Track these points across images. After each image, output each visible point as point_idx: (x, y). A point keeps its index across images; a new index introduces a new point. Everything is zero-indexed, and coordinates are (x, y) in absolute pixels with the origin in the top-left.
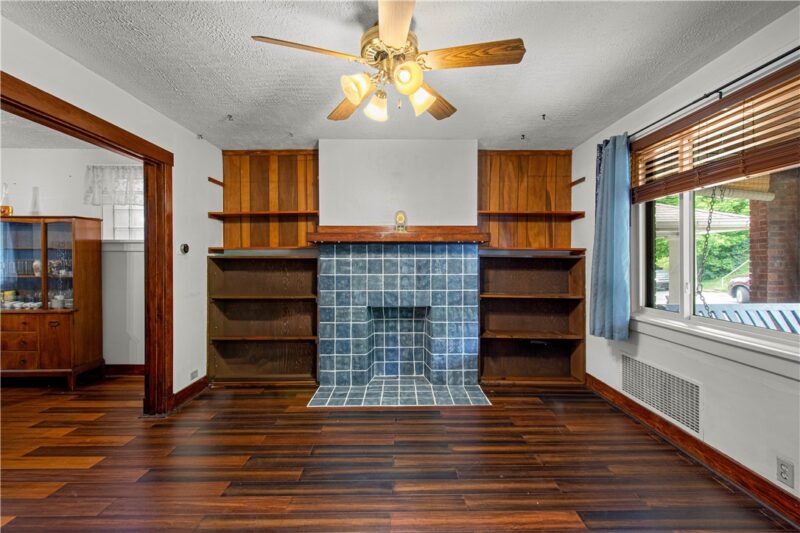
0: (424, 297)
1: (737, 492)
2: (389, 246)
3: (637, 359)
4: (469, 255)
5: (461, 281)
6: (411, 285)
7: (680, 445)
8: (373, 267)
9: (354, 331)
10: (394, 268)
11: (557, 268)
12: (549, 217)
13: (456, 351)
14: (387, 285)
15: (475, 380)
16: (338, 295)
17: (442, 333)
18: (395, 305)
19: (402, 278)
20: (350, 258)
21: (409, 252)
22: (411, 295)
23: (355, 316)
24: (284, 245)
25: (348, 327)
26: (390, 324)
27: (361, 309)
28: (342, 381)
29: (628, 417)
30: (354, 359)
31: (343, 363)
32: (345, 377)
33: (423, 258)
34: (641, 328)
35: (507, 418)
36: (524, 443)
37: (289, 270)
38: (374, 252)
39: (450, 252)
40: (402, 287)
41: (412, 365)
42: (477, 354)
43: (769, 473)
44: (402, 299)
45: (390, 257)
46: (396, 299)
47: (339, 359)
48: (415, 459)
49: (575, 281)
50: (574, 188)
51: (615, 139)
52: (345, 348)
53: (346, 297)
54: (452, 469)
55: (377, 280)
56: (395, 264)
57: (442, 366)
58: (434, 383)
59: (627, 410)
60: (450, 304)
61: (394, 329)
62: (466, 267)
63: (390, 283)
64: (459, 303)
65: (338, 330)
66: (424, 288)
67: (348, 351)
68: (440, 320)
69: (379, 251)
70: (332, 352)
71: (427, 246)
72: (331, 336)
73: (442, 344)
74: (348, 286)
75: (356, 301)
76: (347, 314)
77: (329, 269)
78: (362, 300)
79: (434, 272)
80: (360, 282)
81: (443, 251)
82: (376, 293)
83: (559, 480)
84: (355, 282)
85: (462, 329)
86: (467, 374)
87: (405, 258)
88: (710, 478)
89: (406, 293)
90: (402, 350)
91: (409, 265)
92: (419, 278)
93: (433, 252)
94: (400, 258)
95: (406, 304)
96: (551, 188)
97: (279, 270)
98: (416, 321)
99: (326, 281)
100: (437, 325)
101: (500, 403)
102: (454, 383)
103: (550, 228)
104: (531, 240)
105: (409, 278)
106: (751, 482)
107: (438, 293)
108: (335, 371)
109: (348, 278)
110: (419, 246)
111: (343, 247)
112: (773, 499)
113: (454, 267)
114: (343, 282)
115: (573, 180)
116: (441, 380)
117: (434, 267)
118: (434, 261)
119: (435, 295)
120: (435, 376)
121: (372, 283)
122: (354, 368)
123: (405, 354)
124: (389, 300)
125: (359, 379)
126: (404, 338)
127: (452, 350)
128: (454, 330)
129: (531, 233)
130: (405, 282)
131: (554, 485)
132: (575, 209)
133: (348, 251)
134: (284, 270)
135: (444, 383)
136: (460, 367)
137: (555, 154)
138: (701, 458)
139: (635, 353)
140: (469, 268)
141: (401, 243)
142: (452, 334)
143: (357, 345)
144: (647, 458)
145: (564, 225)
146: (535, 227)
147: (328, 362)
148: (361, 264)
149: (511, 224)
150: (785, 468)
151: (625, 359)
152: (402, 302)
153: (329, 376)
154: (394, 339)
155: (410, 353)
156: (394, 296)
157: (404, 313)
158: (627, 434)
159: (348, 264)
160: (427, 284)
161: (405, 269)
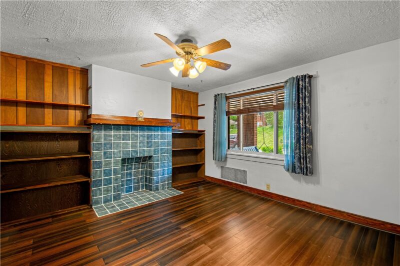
0: (150, 151)
1: (258, 197)
2: (134, 127)
3: (227, 166)
4: (169, 132)
5: (165, 143)
6: (144, 146)
7: (241, 189)
8: (125, 138)
9: (114, 172)
10: (136, 138)
11: (194, 137)
12: (192, 118)
13: (163, 175)
14: (132, 147)
15: (170, 186)
16: (105, 153)
17: (158, 167)
18: (136, 156)
19: (140, 143)
20: (112, 133)
21: (143, 130)
22: (144, 151)
23: (114, 164)
24: (57, 124)
25: (111, 170)
26: (129, 167)
27: (118, 160)
28: (106, 201)
29: (224, 186)
30: (114, 187)
31: (107, 191)
32: (109, 198)
33: (150, 133)
34: (228, 156)
35: (193, 195)
36: (206, 201)
37: (62, 140)
38: (126, 130)
39: (161, 130)
40: (140, 147)
41: (139, 185)
42: (171, 175)
43: (264, 189)
44: (140, 153)
45: (134, 133)
46: (137, 154)
47: (105, 188)
48: (178, 218)
49: (201, 142)
50: (199, 107)
51: (221, 94)
52: (109, 182)
53: (110, 154)
54: (194, 215)
55: (127, 144)
56: (136, 136)
57: (158, 182)
58: (154, 191)
59: (223, 184)
60: (161, 154)
61: (131, 169)
62: (167, 137)
63: (134, 146)
64: (164, 153)
65: (104, 173)
66: (150, 147)
67: (110, 183)
68: (157, 161)
69: (128, 130)
70: (101, 185)
71: (151, 128)
72: (100, 176)
73: (158, 173)
74: (111, 148)
75: (116, 156)
76: (110, 163)
77: (99, 138)
78: (119, 155)
79: (154, 140)
80: (118, 146)
81: (158, 130)
82: (127, 151)
83: (225, 207)
84: (115, 146)
85: (166, 164)
86: (168, 184)
87: (141, 133)
88: (251, 195)
89: (142, 150)
90: (134, 179)
91: (143, 136)
92: (148, 143)
93: (154, 130)
94: (139, 133)
95: (142, 155)
96: (192, 106)
97: (53, 140)
98: (142, 164)
99: (97, 146)
100: (155, 164)
101: (186, 191)
102: (163, 189)
103: (192, 122)
104: (186, 126)
105: (143, 143)
106: (261, 193)
107: (156, 149)
108: (103, 196)
109: (111, 144)
110: (148, 127)
111: (108, 126)
112: (266, 195)
113: (163, 137)
114: (108, 146)
115: (199, 104)
116: (157, 189)
117: (155, 137)
118: (154, 135)
119: (155, 150)
120: (155, 187)
121: (125, 146)
122: (114, 192)
123: (136, 181)
124: (133, 154)
125: (117, 198)
126: (135, 173)
127: (162, 174)
128: (163, 165)
129: (186, 123)
130: (142, 145)
131: (224, 209)
132: (200, 115)
133: (111, 129)
134: (57, 140)
135: (159, 190)
136: (165, 182)
137: (193, 93)
138: (247, 191)
139: (226, 165)
140: (169, 138)
141: (140, 126)
142: (162, 167)
143: (116, 179)
144: (234, 196)
145: (196, 121)
146: (188, 121)
147: (98, 192)
148: (118, 136)
149: (179, 119)
150: (268, 186)
151: (222, 167)
152: (140, 155)
153: (99, 200)
154: (131, 174)
155: (138, 180)
156: (136, 152)
157: (137, 160)
158: (226, 191)
159: (111, 136)
160: (152, 145)
161: (141, 138)
